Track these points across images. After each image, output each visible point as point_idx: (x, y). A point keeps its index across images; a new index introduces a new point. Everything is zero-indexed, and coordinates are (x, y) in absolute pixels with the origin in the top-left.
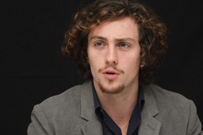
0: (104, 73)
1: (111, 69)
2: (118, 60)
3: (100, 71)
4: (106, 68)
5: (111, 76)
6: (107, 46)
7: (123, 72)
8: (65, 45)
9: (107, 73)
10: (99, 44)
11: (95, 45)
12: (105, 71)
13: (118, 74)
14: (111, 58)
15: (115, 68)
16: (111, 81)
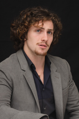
0: (39, 45)
1: (44, 44)
3: (37, 44)
6: (42, 32)
9: (41, 45)
11: (36, 31)
12: (40, 44)
14: (46, 39)
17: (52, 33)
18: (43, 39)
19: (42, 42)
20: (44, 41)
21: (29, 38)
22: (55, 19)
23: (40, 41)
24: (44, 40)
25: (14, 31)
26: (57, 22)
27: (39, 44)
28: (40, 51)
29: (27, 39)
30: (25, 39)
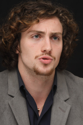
1: (47, 56)
2: (52, 50)
3: (36, 57)
10: (37, 36)
13: (52, 60)
14: (48, 48)
16: (46, 65)
17: (59, 39)
18: (44, 49)
19: (43, 53)
20: (45, 52)
21: (22, 49)
22: (63, 15)
23: (40, 53)
24: (45, 51)
27: (39, 58)
28: (41, 69)
29: (20, 52)
30: (18, 52)
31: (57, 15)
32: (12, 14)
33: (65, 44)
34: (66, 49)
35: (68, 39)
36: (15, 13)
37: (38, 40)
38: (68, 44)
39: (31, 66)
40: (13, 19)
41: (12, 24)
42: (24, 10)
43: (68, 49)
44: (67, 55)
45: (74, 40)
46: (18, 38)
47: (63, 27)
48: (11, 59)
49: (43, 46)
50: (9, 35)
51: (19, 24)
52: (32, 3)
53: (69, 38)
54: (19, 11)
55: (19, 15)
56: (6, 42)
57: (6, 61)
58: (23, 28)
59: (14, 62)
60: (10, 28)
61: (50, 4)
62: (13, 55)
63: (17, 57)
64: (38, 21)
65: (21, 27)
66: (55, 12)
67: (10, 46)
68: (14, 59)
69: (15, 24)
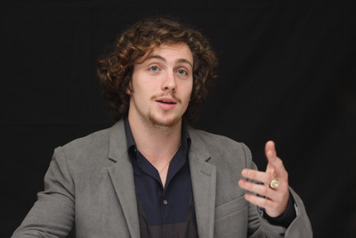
0: (157, 101)
1: (169, 97)
2: (176, 87)
3: (152, 98)
4: (163, 95)
5: (167, 106)
6: (162, 71)
7: (180, 101)
8: (106, 71)
9: (161, 101)
10: (154, 68)
11: (149, 69)
12: (159, 98)
13: (175, 103)
14: (171, 84)
15: (174, 97)
16: (166, 111)
17: (187, 74)
18: (165, 86)
19: (163, 92)
20: (167, 91)
21: (135, 88)
24: (166, 88)
25: (102, 76)
26: (201, 48)
27: (156, 99)
28: (159, 116)
29: (132, 91)
30: (129, 92)
31: (185, 40)
32: (122, 39)
33: (196, 81)
34: (198, 88)
35: (200, 74)
36: (126, 37)
37: (157, 74)
38: (200, 81)
39: (145, 111)
40: (124, 45)
41: (121, 52)
42: (138, 32)
43: (201, 88)
44: (200, 97)
45: (209, 77)
46: (130, 72)
47: (194, 57)
48: (120, 102)
49: (164, 82)
50: (117, 67)
51: (131, 52)
52: (151, 23)
53: (203, 75)
54: (132, 35)
55: (132, 40)
56: (113, 78)
57: (113, 105)
58: (137, 58)
59: (123, 106)
60: (119, 58)
61: (176, 25)
62: (122, 96)
63: (128, 98)
64: (159, 44)
65: (134, 56)
66: (182, 35)
67: (118, 83)
68: (123, 102)
69: (125, 52)
